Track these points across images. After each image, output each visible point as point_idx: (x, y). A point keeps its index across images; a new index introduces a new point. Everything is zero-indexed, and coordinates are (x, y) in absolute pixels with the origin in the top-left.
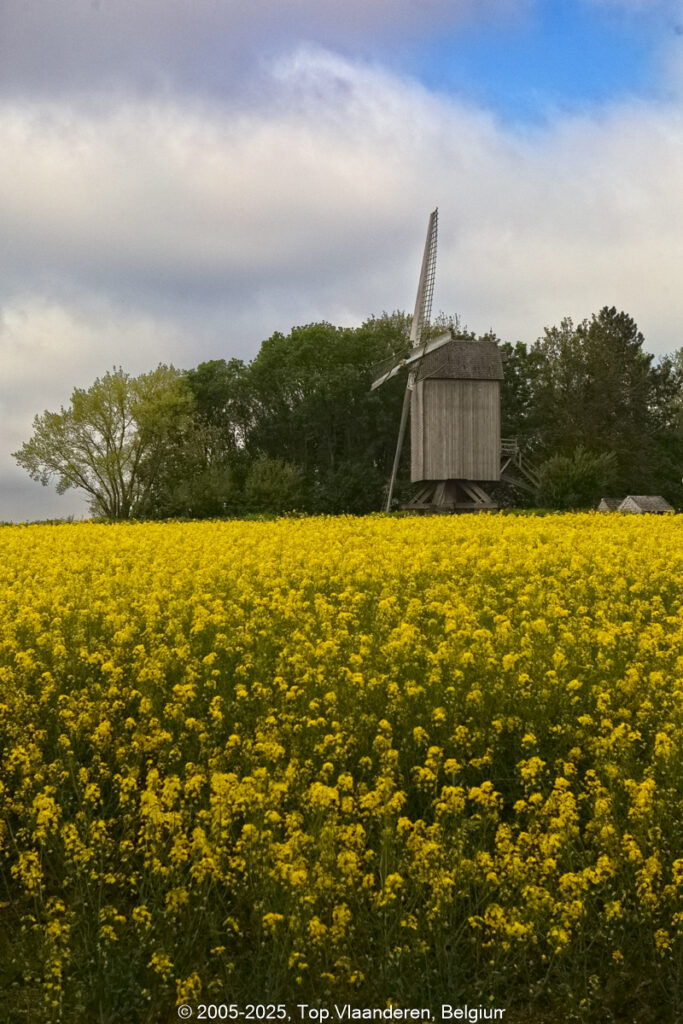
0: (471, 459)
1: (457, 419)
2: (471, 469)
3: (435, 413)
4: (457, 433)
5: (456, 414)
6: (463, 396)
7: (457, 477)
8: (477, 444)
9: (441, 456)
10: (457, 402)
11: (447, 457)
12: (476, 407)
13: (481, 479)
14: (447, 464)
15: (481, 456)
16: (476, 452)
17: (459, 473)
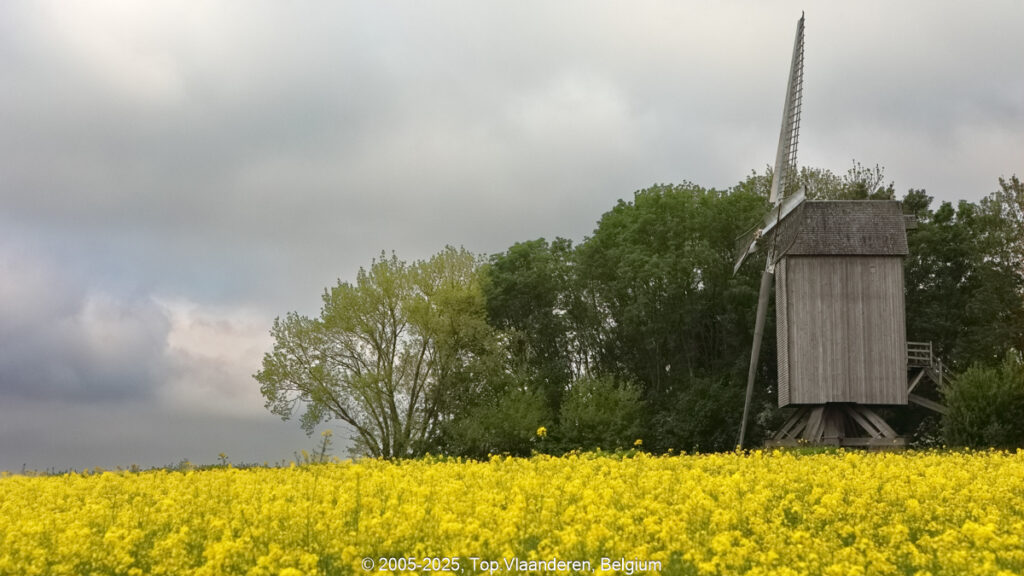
0: (861, 372)
1: (838, 314)
2: (863, 387)
3: (805, 304)
4: (839, 334)
5: (837, 306)
6: (846, 280)
7: (841, 400)
8: (871, 350)
9: (817, 369)
10: (838, 289)
11: (825, 370)
12: (867, 297)
13: (878, 402)
14: (825, 380)
15: (876, 369)
16: (869, 363)
17: (844, 393)
